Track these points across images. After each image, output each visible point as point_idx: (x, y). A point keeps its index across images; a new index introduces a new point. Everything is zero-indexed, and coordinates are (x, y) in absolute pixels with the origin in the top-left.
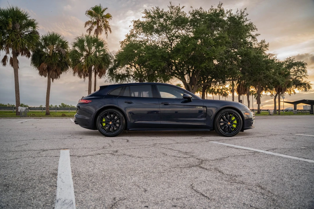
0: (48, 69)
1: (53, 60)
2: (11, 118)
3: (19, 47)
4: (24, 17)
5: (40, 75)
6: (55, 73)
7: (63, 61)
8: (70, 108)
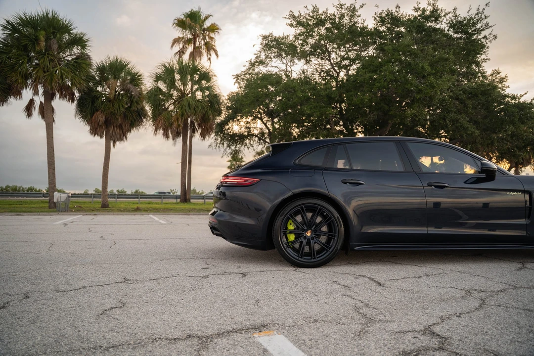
0: (107, 123)
1: (116, 106)
2: (41, 213)
3: (56, 82)
4: (66, 29)
5: (92, 134)
6: (118, 130)
7: (134, 108)
8: (140, 195)
